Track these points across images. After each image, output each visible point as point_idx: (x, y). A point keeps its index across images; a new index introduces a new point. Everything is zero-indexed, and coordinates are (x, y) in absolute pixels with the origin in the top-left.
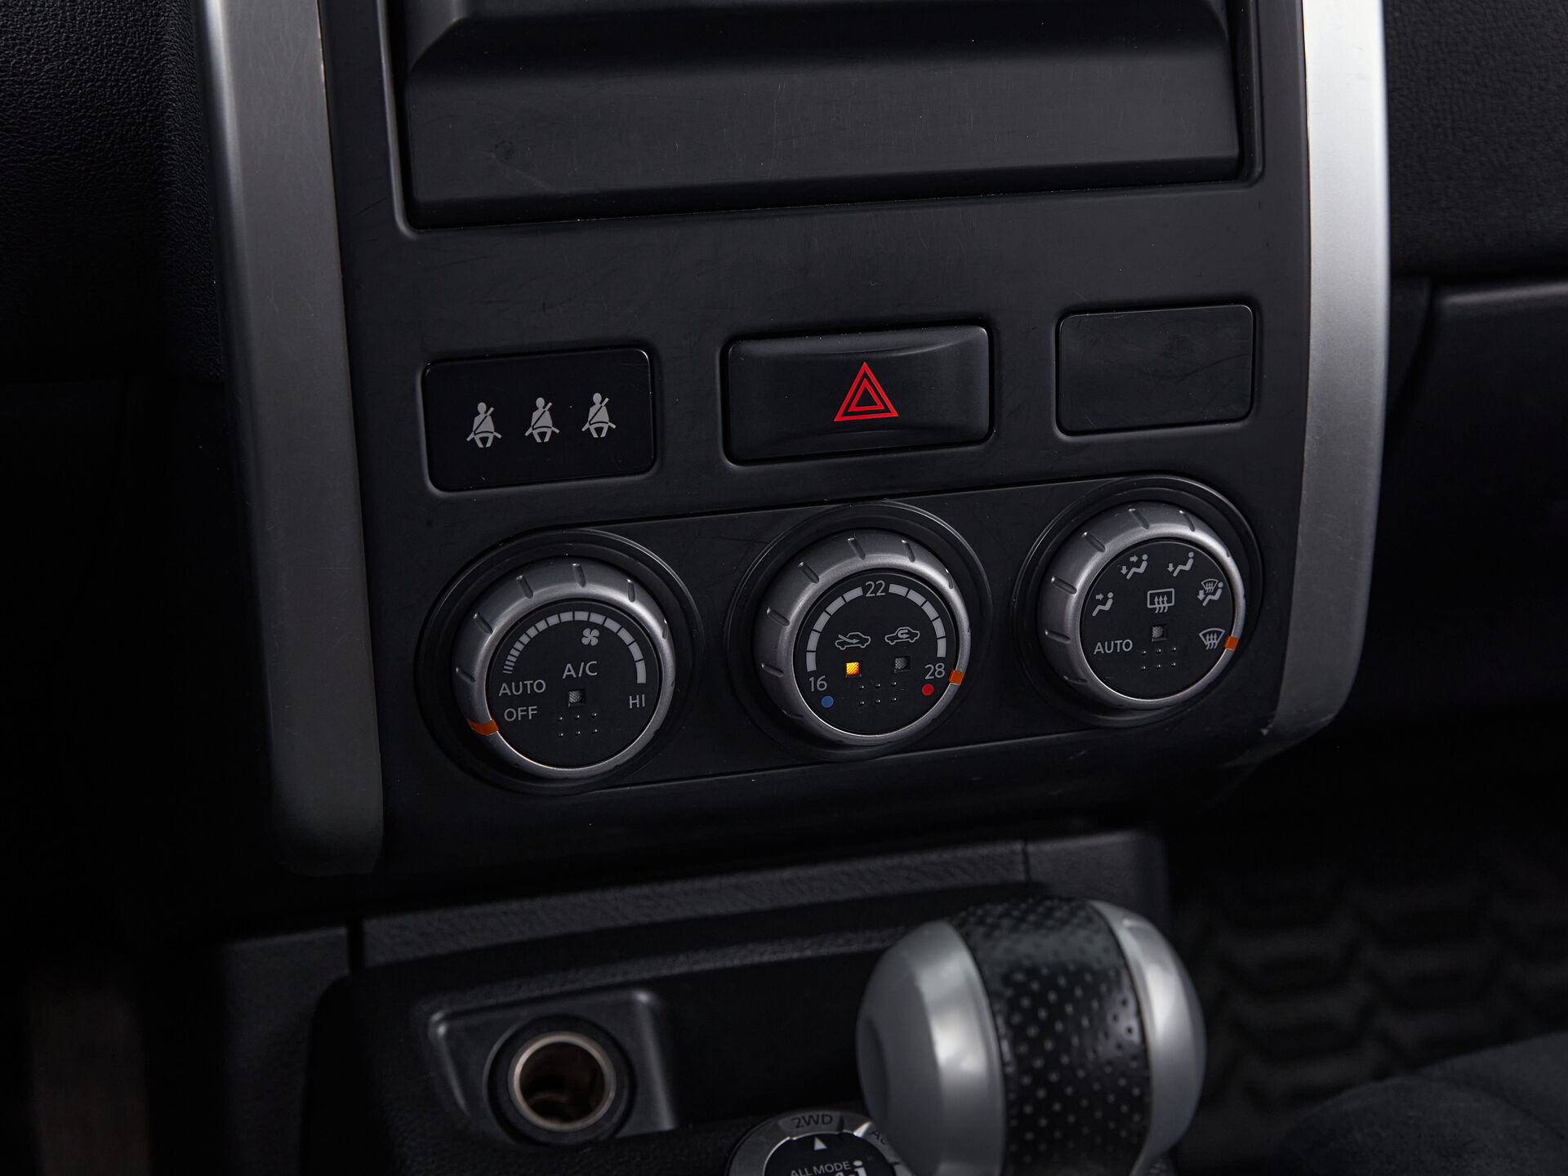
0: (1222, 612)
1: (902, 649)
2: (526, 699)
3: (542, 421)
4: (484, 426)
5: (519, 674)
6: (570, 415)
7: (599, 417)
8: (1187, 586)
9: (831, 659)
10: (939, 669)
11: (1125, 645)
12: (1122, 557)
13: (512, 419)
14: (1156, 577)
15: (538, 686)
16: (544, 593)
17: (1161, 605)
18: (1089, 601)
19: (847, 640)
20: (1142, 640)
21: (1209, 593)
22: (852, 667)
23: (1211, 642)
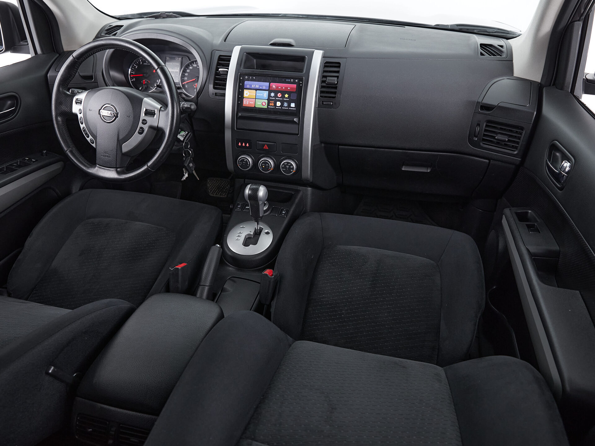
0: (293, 168)
1: (267, 166)
2: (241, 164)
3: (244, 145)
4: (240, 144)
5: (240, 162)
6: (246, 144)
7: (247, 145)
8: (290, 166)
9: (262, 166)
10: (270, 168)
11: (285, 169)
12: (285, 163)
13: (242, 144)
14: (287, 165)
15: (241, 163)
16: (242, 157)
17: (288, 167)
18: (282, 166)
19: (263, 164)
20: (286, 169)
21: (292, 167)
22: (264, 167)
23: (292, 171)
